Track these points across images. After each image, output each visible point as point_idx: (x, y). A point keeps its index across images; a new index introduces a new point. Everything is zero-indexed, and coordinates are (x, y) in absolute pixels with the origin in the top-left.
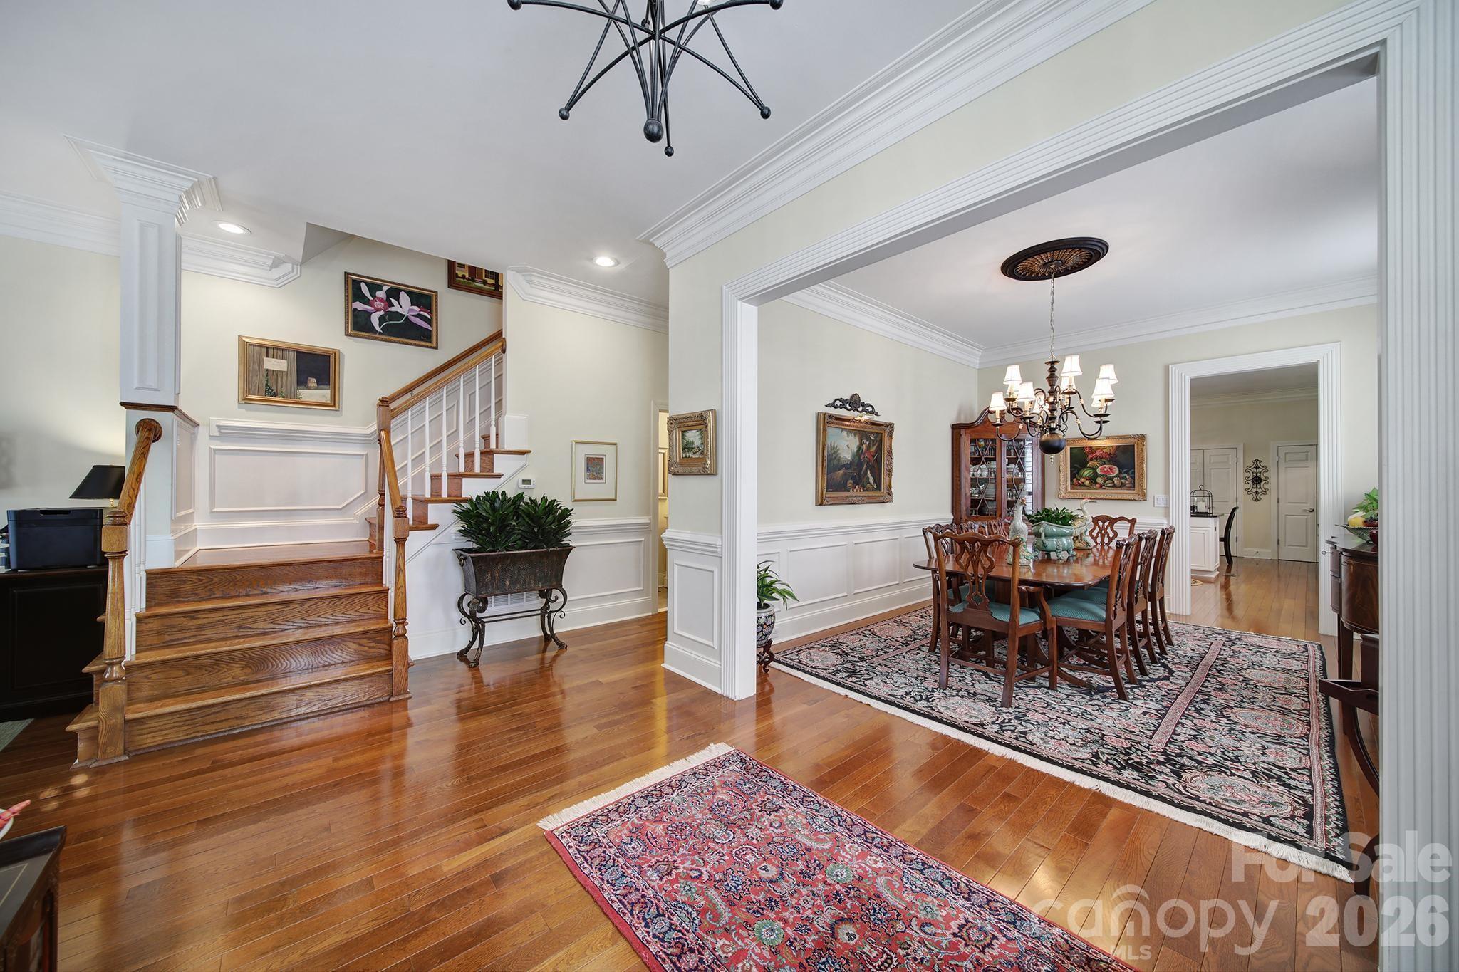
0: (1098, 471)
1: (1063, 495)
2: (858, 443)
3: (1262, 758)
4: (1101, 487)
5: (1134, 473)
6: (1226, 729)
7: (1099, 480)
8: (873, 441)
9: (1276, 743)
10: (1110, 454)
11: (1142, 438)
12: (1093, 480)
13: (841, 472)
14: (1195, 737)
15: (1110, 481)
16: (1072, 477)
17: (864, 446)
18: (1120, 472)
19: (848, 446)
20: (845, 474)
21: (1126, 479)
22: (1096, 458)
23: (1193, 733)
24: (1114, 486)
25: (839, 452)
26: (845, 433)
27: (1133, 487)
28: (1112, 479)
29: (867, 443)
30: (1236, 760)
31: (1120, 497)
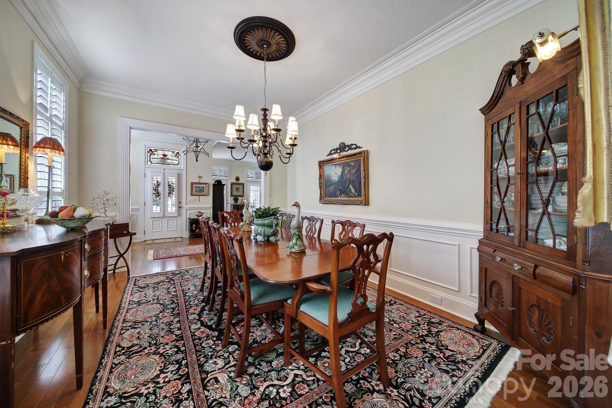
2: (341, 170)
3: (146, 292)
6: (159, 298)
8: (353, 166)
9: (141, 301)
13: (332, 187)
14: (168, 289)
17: (346, 171)
19: (335, 173)
20: (335, 188)
23: (170, 290)
25: (331, 177)
26: (334, 167)
29: (349, 168)
30: (154, 288)
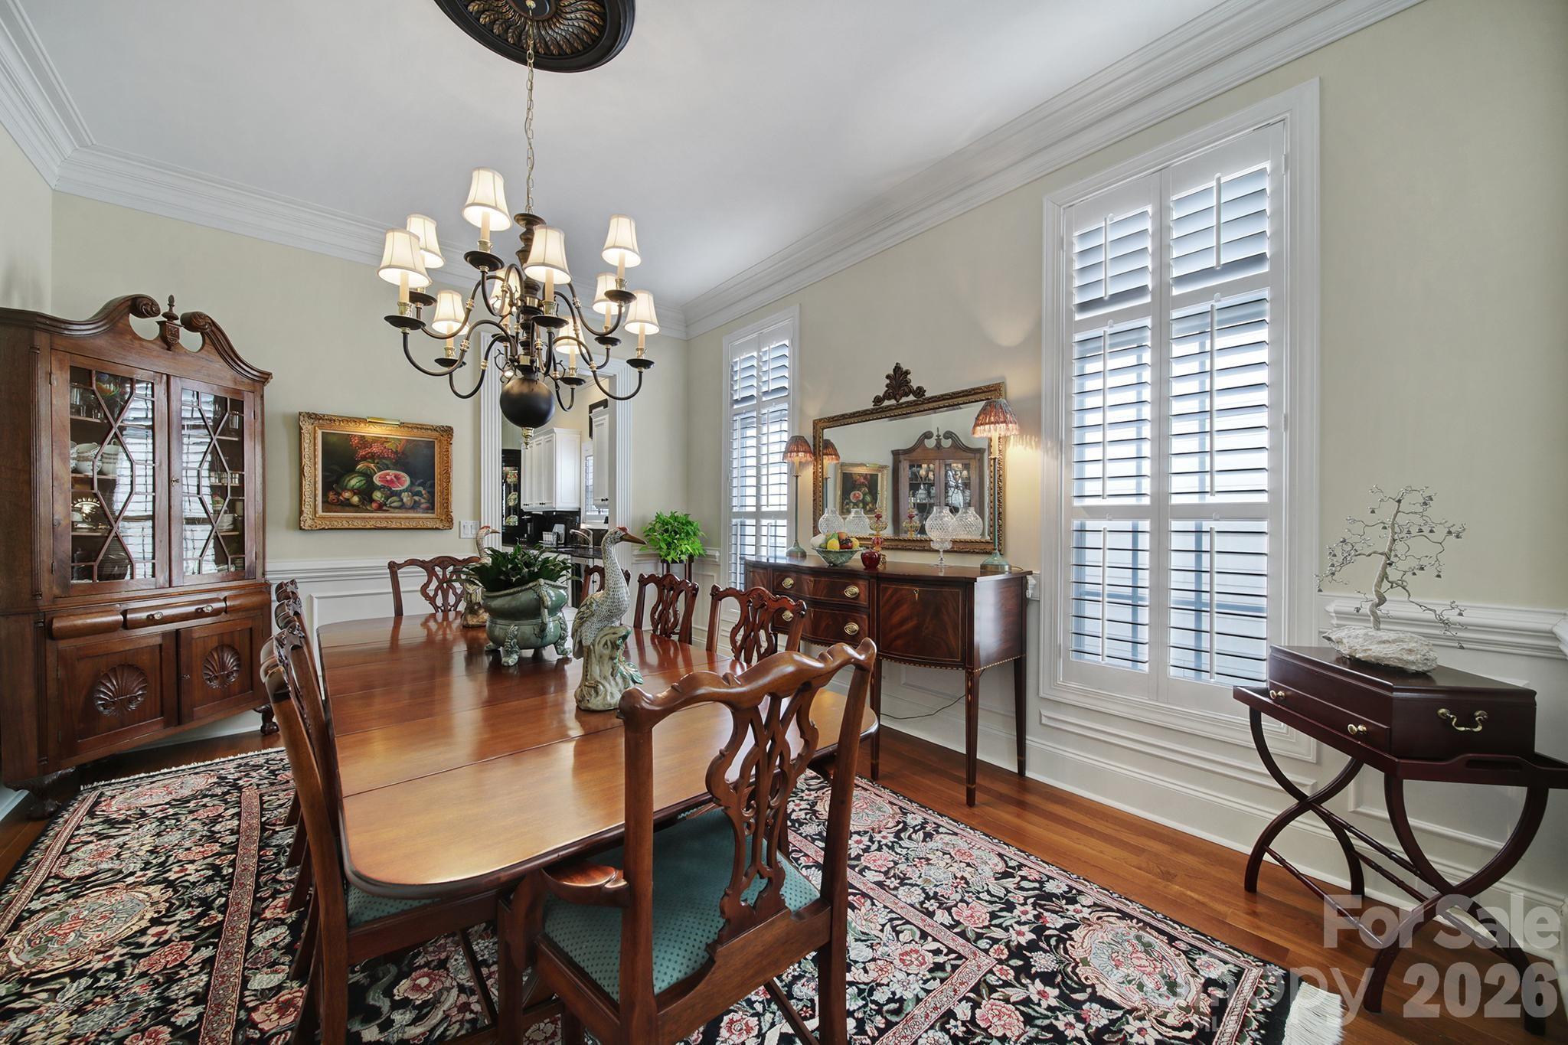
0: (376, 480)
1: (309, 522)
4: (381, 508)
5: (433, 486)
7: (377, 495)
10: (396, 453)
11: (448, 431)
12: (366, 494)
15: (394, 498)
16: (327, 487)
18: (412, 483)
21: (421, 495)
22: (372, 457)
24: (402, 507)
27: (431, 508)
28: (398, 494)
31: (413, 524)
